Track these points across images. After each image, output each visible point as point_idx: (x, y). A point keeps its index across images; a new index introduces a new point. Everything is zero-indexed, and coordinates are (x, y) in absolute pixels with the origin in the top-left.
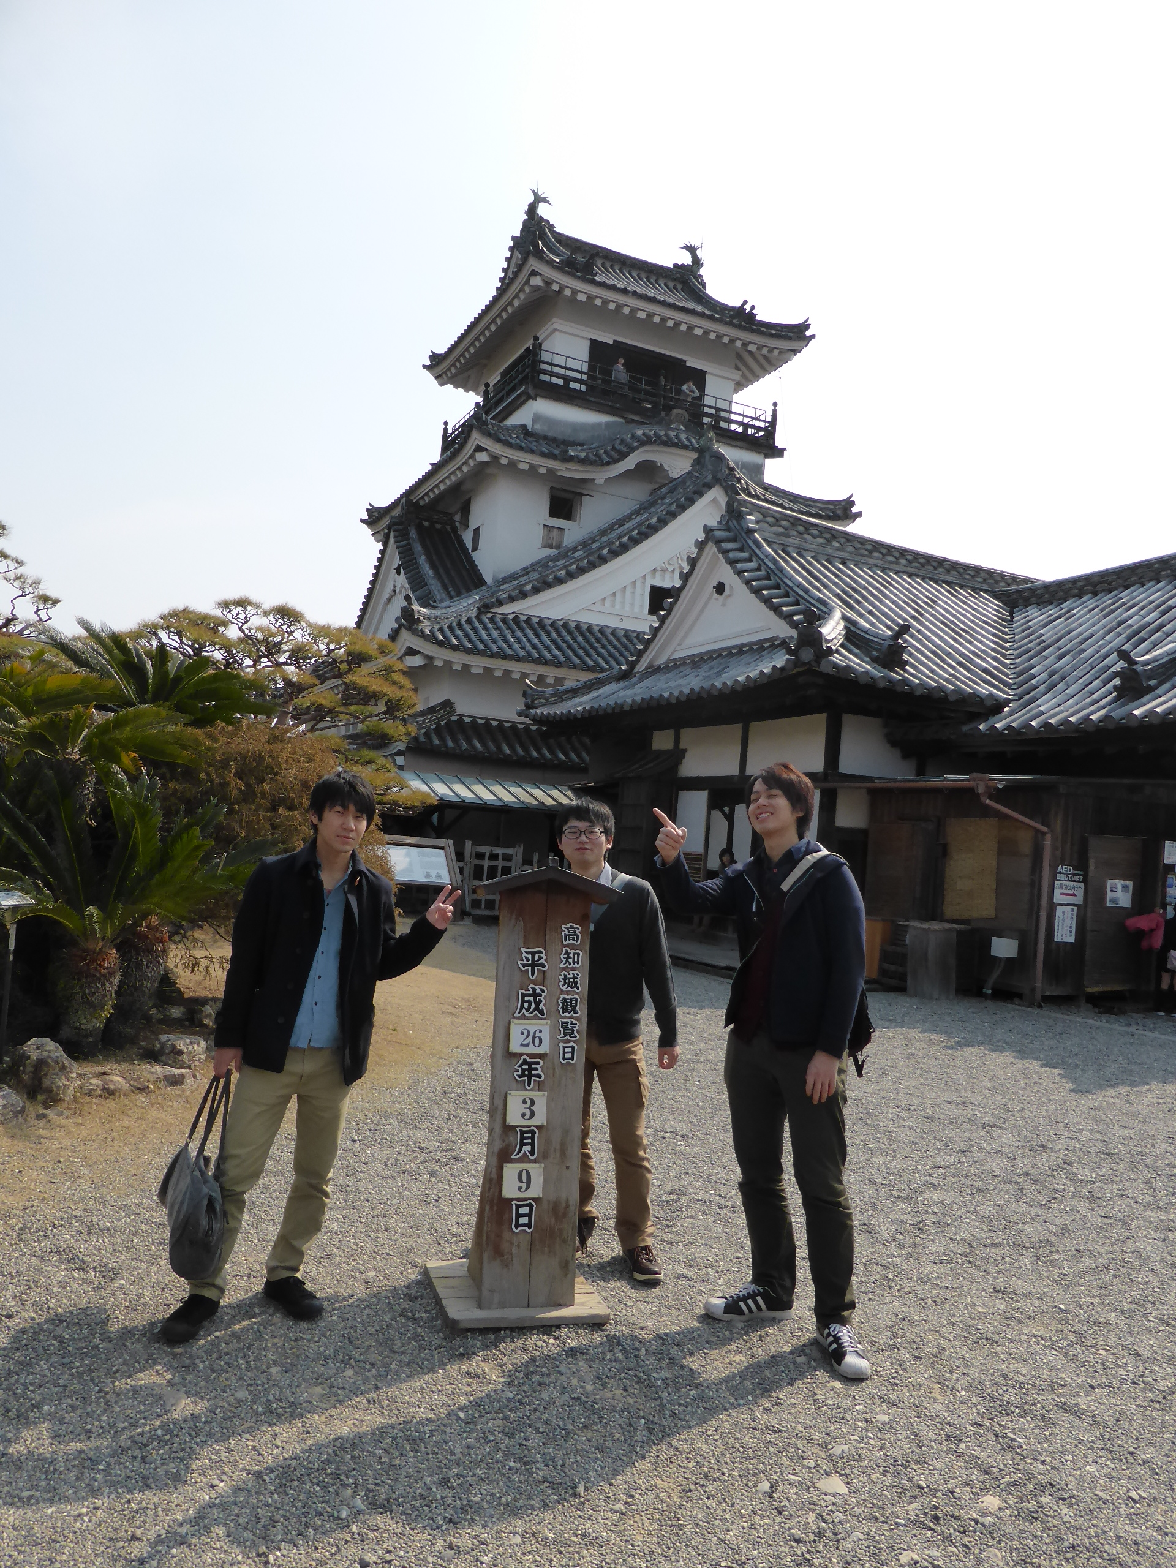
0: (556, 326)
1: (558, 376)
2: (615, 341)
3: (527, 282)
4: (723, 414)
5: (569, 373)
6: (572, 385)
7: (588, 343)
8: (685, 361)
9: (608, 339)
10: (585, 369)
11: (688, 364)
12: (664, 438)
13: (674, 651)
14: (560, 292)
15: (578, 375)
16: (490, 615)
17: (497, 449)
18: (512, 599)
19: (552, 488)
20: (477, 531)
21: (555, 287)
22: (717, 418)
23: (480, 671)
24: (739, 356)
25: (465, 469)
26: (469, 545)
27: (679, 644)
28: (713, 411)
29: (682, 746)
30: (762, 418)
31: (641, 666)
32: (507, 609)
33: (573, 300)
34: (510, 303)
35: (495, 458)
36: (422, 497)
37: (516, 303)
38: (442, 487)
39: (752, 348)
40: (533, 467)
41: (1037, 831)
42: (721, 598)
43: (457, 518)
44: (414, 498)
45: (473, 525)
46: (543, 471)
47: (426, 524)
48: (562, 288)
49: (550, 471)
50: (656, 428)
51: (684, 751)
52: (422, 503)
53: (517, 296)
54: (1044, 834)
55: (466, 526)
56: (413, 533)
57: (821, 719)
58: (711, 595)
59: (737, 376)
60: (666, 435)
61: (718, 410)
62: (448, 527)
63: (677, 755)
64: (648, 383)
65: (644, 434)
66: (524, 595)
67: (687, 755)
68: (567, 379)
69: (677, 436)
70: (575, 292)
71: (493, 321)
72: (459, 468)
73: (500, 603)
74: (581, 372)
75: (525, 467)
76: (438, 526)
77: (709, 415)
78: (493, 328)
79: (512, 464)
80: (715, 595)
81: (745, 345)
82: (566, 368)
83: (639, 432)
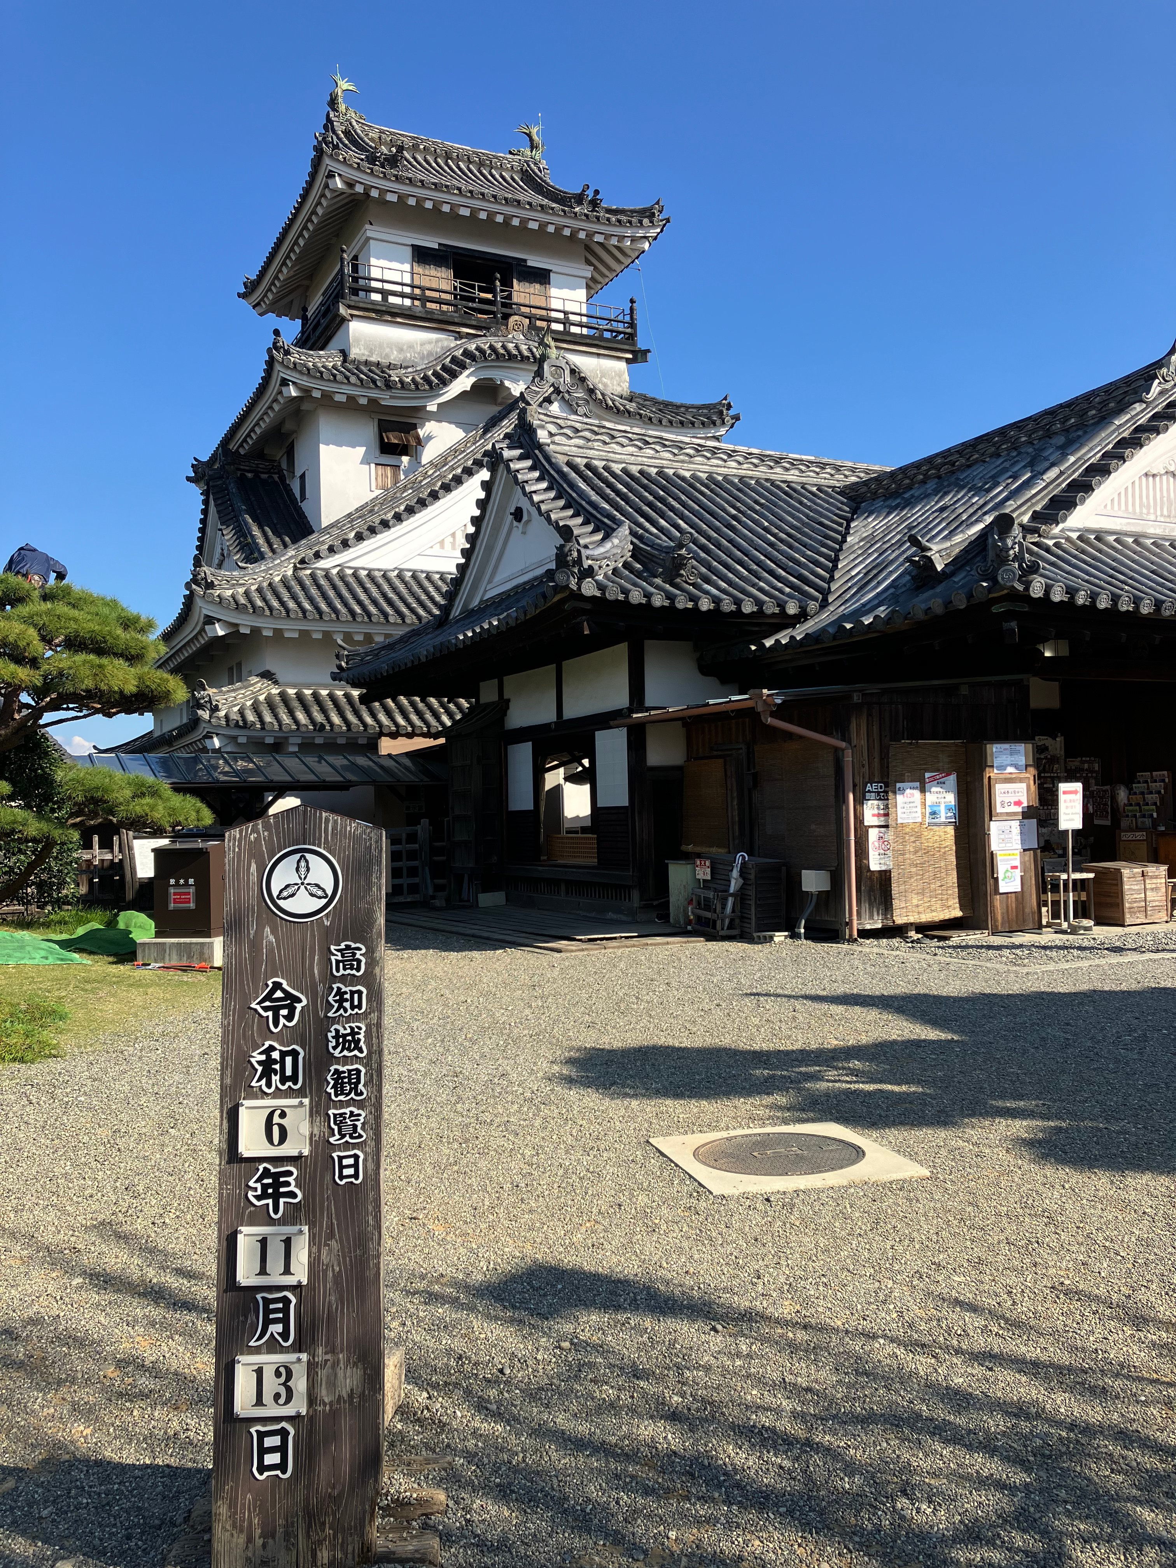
0: (369, 234)
1: (377, 291)
2: (440, 244)
3: (327, 186)
4: (572, 318)
5: (387, 286)
6: (392, 299)
7: (410, 249)
8: (525, 261)
9: (431, 242)
10: (407, 279)
11: (529, 263)
12: (502, 351)
13: (485, 591)
14: (367, 194)
15: (398, 288)
16: (308, 572)
17: (305, 382)
18: (332, 550)
19: (379, 420)
20: (303, 477)
21: (359, 189)
22: (566, 322)
23: (296, 635)
24: (588, 248)
25: (276, 407)
26: (298, 496)
27: (490, 582)
28: (561, 316)
29: (506, 697)
30: (620, 318)
31: (456, 612)
32: (328, 563)
33: (382, 202)
34: (314, 212)
35: (306, 392)
36: (241, 445)
37: (320, 211)
38: (258, 431)
39: (598, 238)
40: (351, 398)
41: (836, 749)
42: (521, 525)
43: (284, 466)
44: (233, 446)
45: (298, 474)
46: (363, 401)
47: (249, 475)
48: (368, 188)
49: (373, 401)
50: (492, 340)
51: (509, 701)
52: (242, 452)
53: (319, 203)
54: (843, 750)
55: (292, 471)
56: (233, 488)
57: (622, 649)
58: (512, 523)
59: (588, 272)
60: (504, 347)
61: (566, 313)
62: (276, 477)
63: (503, 705)
64: (481, 290)
65: (478, 349)
66: (345, 544)
67: (511, 704)
68: (385, 293)
69: (517, 347)
70: (383, 192)
71: (301, 235)
72: (270, 407)
73: (317, 556)
74: (403, 284)
75: (343, 399)
76: (264, 476)
77: (557, 321)
78: (301, 242)
79: (327, 396)
80: (515, 523)
81: (590, 235)
82: (383, 281)
83: (472, 347)
